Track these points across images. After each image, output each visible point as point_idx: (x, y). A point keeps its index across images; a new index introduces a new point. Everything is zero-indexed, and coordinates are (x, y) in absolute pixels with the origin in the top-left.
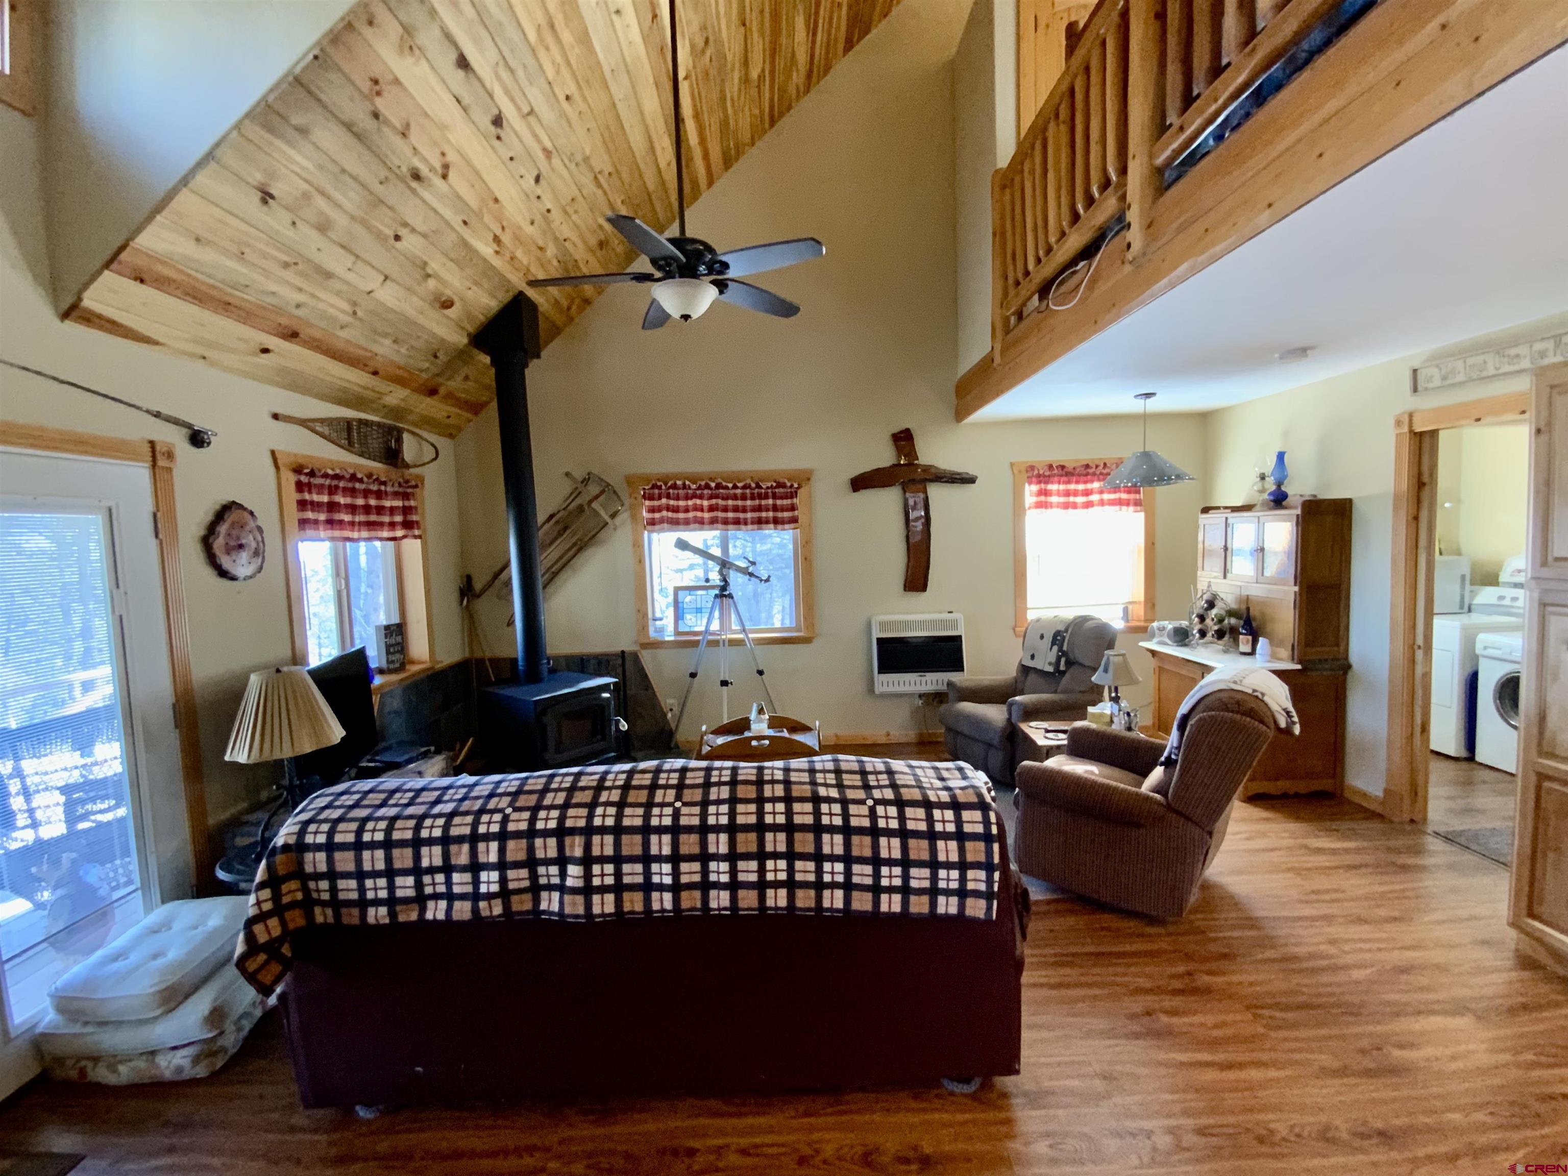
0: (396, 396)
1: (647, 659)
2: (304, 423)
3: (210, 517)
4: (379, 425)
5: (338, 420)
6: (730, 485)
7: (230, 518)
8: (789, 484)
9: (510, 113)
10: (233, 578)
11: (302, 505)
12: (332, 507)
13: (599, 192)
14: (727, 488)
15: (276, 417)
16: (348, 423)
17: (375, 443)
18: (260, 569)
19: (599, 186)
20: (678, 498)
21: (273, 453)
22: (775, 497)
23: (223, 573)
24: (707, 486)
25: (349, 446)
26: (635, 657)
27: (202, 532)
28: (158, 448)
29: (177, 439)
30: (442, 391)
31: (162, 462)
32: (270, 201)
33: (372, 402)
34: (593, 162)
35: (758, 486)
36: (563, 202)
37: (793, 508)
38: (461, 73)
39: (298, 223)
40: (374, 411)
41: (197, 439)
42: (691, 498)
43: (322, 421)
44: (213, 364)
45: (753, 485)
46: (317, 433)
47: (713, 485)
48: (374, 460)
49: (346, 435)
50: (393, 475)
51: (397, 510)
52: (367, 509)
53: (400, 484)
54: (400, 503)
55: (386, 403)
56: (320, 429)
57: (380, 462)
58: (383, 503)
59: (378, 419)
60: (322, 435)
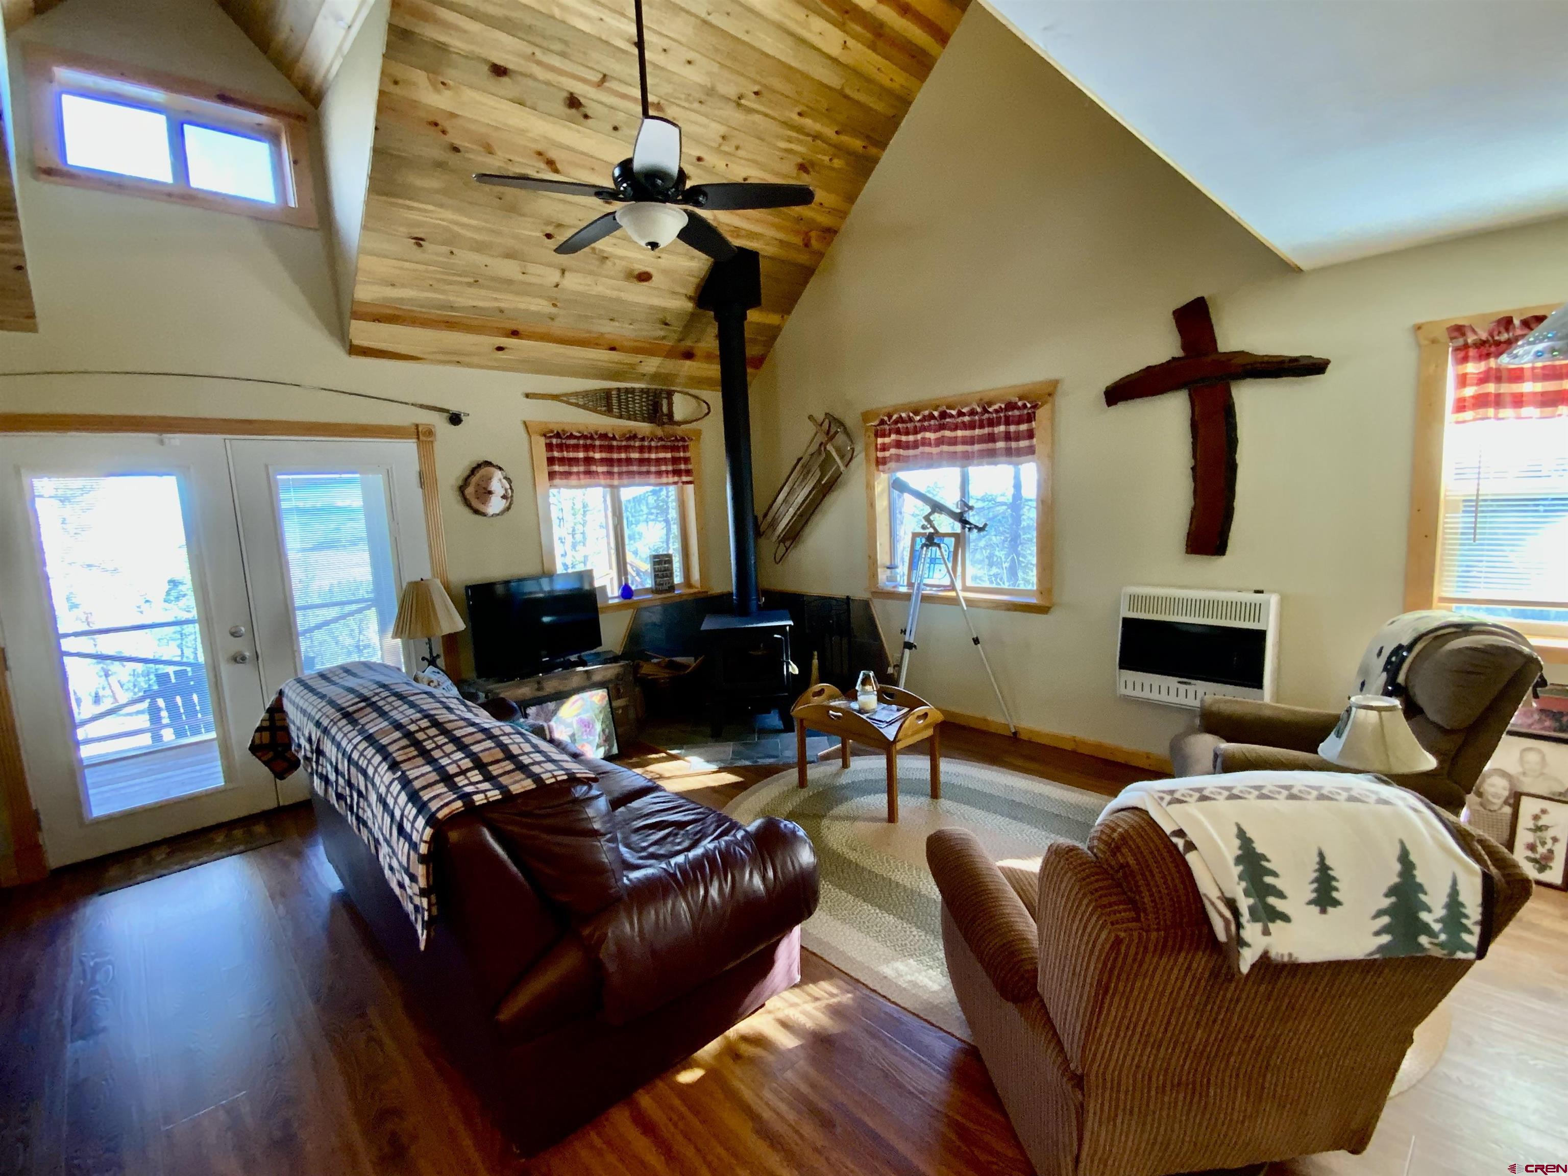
0: (651, 365)
1: (878, 609)
2: (555, 397)
3: (467, 473)
4: (642, 390)
5: (596, 392)
6: (954, 412)
7: (483, 471)
8: (1020, 404)
9: (579, 89)
10: (484, 515)
11: (551, 461)
12: (588, 461)
13: (757, 118)
14: (951, 416)
15: (527, 396)
16: (607, 393)
17: (636, 406)
18: (508, 508)
19: (750, 111)
20: (907, 433)
21: (525, 423)
22: (1008, 423)
23: (476, 512)
24: (932, 417)
25: (609, 411)
26: (866, 605)
27: (460, 483)
28: (420, 429)
29: (439, 422)
30: (697, 352)
31: (423, 438)
32: (421, 242)
33: (629, 373)
34: (722, 89)
35: (985, 411)
36: (715, 145)
37: (1030, 435)
38: (505, 80)
39: (455, 251)
41: (455, 419)
42: (920, 432)
43: (576, 394)
44: (469, 365)
45: (979, 410)
46: (571, 404)
47: (936, 414)
48: (636, 420)
49: (604, 402)
50: (659, 432)
51: (664, 461)
52: (629, 461)
53: (661, 439)
54: (669, 455)
55: (644, 372)
56: (574, 401)
57: (644, 421)
58: (646, 456)
59: (643, 386)
60: (577, 405)
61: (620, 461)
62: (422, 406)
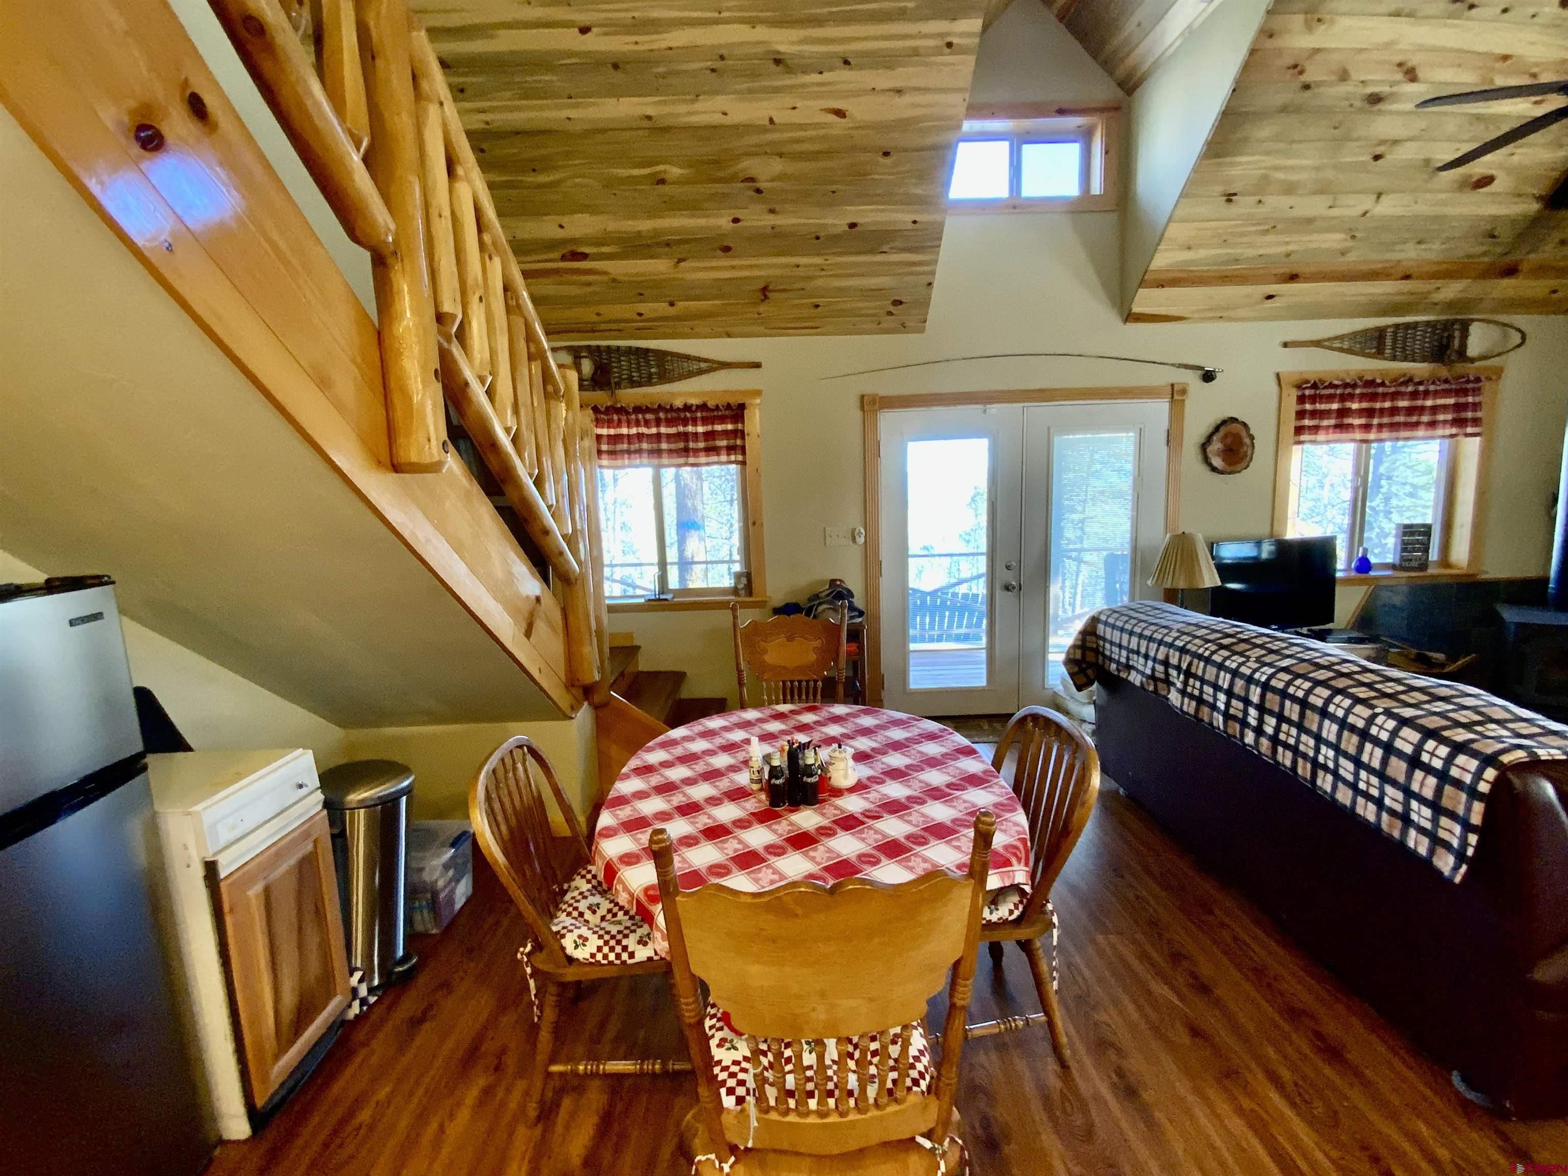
0: (1452, 290)
2: (1317, 344)
4: (1428, 323)
5: (1365, 332)
7: (1225, 429)
10: (1221, 473)
11: (1301, 414)
12: (1343, 413)
15: (1285, 345)
16: (1381, 332)
17: (1417, 344)
18: (1247, 466)
21: (1278, 375)
23: (1215, 470)
25: (1379, 353)
28: (1176, 388)
29: (1192, 380)
30: (1525, 267)
31: (1176, 397)
32: (1233, 198)
33: (1417, 304)
39: (1264, 199)
40: (1425, 311)
41: (1208, 377)
43: (1342, 337)
44: (1230, 319)
46: (1335, 349)
48: (1414, 361)
49: (1375, 343)
50: (1444, 372)
51: (1445, 408)
52: (1394, 411)
53: (1446, 381)
54: (1451, 401)
55: (1437, 301)
56: (1338, 345)
57: (1424, 361)
58: (1419, 403)
59: (1432, 318)
60: (1341, 350)
61: (1382, 411)
62: (1181, 366)
